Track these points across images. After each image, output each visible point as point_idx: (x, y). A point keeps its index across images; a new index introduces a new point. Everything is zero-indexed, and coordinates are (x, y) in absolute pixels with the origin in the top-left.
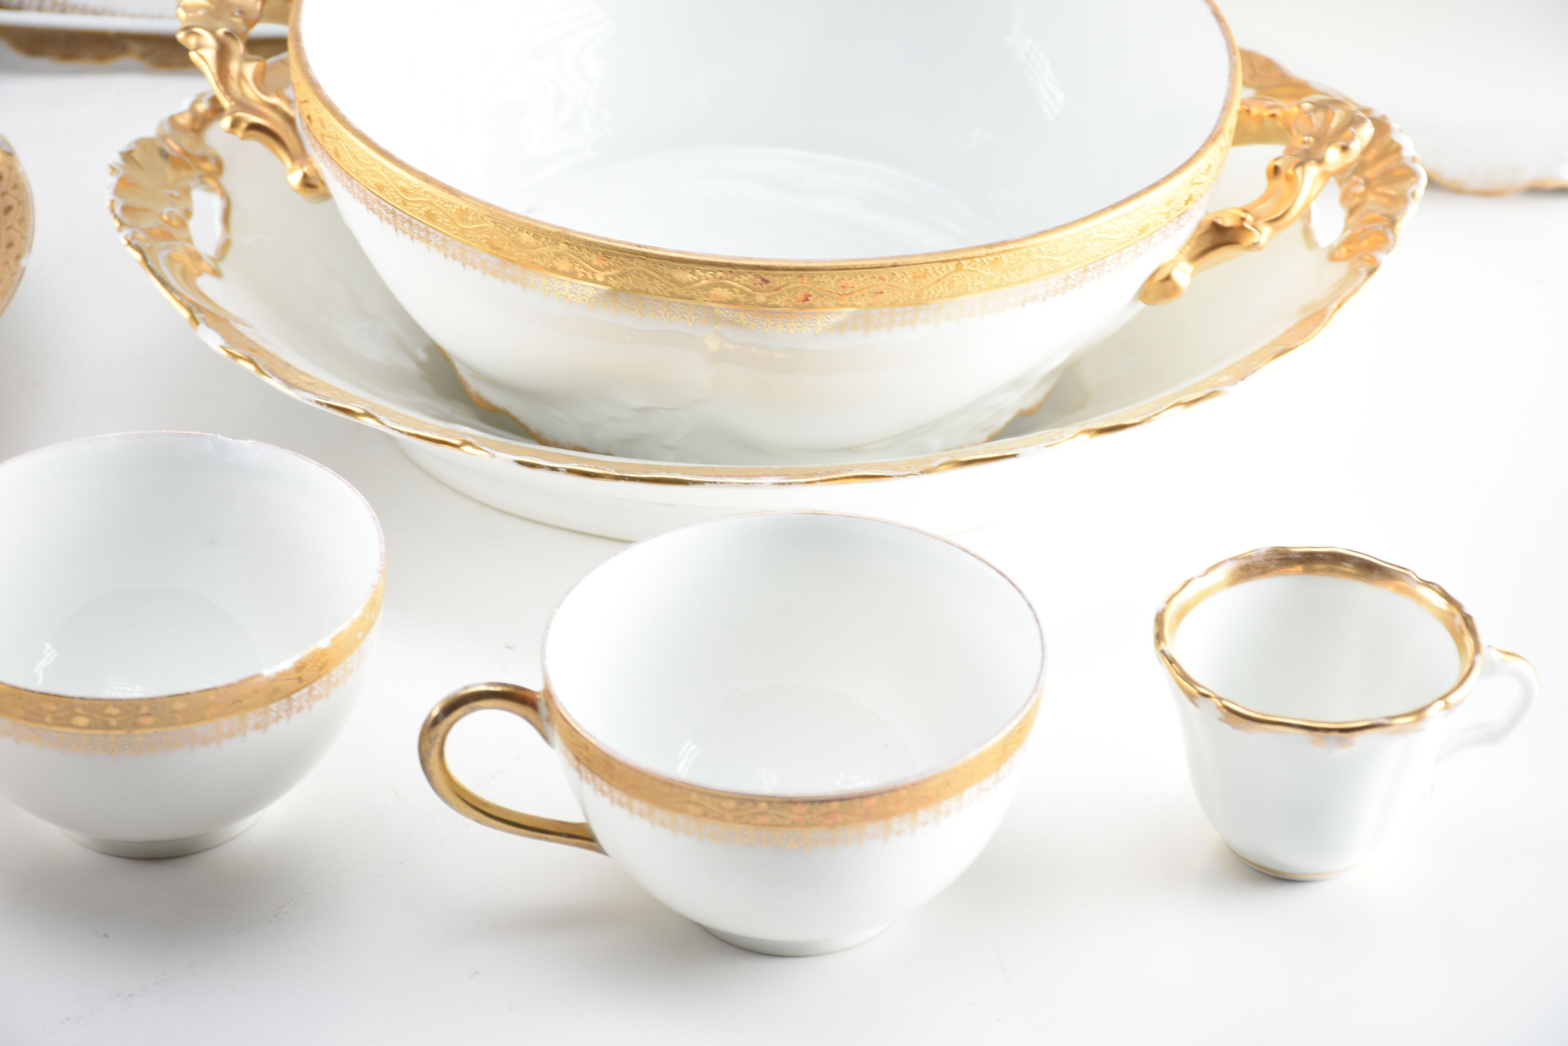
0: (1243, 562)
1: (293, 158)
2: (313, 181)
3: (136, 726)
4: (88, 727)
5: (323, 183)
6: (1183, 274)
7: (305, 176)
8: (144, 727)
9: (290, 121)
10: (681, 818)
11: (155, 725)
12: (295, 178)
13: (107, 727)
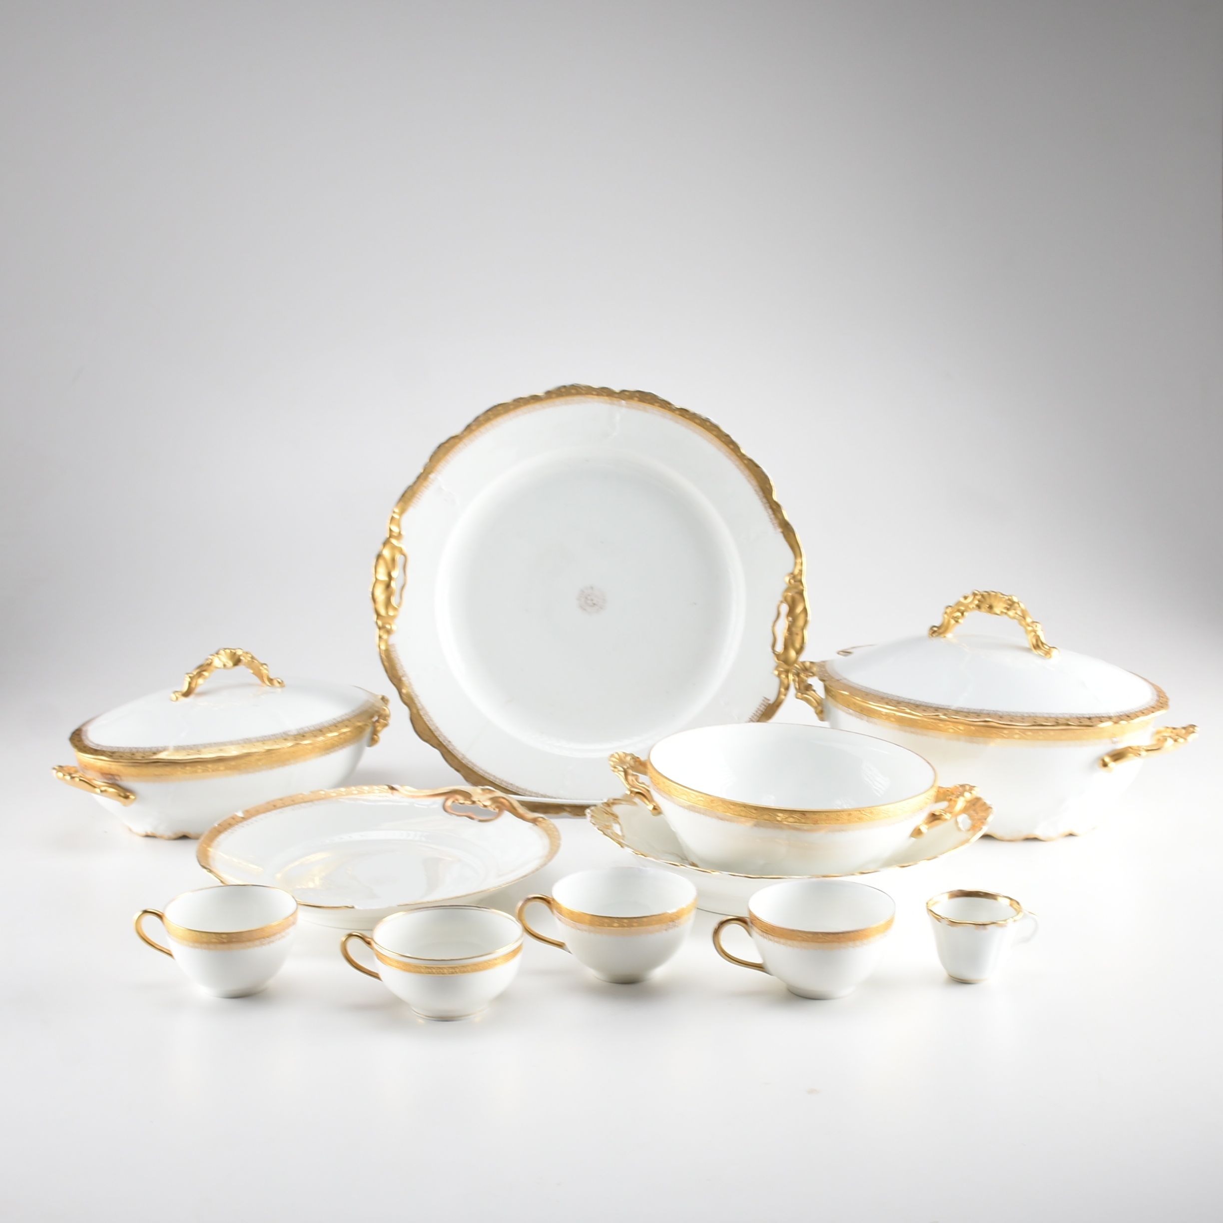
0: (951, 893)
1: (649, 801)
2: (657, 808)
3: (633, 926)
4: (619, 927)
5: (660, 808)
6: (924, 829)
7: (654, 806)
8: (635, 926)
9: (648, 791)
10: (795, 942)
11: (638, 926)
12: (651, 807)
13: (624, 927)
